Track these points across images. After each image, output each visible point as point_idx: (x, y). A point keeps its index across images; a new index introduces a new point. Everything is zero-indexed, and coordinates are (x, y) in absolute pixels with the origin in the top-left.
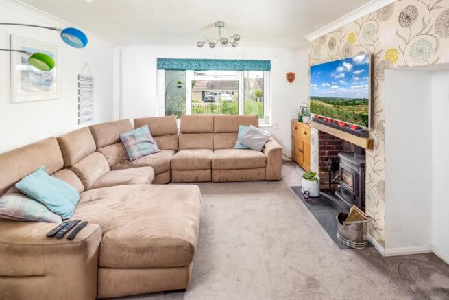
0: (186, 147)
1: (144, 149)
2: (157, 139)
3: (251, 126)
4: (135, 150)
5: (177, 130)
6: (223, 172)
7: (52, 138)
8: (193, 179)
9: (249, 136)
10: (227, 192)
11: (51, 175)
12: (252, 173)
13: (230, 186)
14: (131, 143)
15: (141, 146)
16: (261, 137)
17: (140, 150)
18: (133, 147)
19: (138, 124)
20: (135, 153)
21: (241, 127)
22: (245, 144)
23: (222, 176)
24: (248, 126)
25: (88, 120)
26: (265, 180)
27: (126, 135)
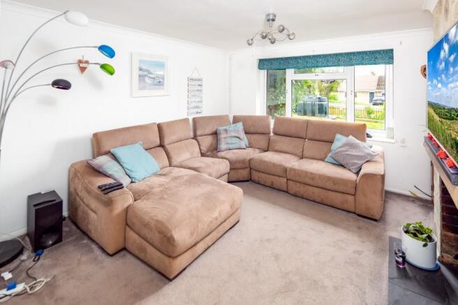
0: (275, 149)
1: (232, 144)
2: (249, 136)
3: (351, 137)
4: (223, 143)
5: (270, 131)
6: (298, 184)
7: (154, 123)
8: (269, 184)
9: (343, 149)
10: (295, 210)
11: (146, 150)
12: (337, 198)
13: (303, 205)
14: (222, 136)
15: (229, 140)
16: (360, 154)
17: (227, 144)
18: (223, 140)
19: (236, 120)
20: (223, 146)
21: (338, 136)
22: (336, 158)
23: (298, 190)
24: (348, 136)
25: (197, 113)
26: (355, 213)
27: (221, 128)
